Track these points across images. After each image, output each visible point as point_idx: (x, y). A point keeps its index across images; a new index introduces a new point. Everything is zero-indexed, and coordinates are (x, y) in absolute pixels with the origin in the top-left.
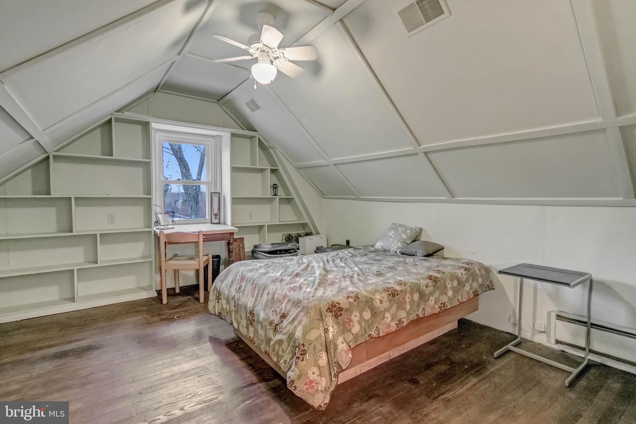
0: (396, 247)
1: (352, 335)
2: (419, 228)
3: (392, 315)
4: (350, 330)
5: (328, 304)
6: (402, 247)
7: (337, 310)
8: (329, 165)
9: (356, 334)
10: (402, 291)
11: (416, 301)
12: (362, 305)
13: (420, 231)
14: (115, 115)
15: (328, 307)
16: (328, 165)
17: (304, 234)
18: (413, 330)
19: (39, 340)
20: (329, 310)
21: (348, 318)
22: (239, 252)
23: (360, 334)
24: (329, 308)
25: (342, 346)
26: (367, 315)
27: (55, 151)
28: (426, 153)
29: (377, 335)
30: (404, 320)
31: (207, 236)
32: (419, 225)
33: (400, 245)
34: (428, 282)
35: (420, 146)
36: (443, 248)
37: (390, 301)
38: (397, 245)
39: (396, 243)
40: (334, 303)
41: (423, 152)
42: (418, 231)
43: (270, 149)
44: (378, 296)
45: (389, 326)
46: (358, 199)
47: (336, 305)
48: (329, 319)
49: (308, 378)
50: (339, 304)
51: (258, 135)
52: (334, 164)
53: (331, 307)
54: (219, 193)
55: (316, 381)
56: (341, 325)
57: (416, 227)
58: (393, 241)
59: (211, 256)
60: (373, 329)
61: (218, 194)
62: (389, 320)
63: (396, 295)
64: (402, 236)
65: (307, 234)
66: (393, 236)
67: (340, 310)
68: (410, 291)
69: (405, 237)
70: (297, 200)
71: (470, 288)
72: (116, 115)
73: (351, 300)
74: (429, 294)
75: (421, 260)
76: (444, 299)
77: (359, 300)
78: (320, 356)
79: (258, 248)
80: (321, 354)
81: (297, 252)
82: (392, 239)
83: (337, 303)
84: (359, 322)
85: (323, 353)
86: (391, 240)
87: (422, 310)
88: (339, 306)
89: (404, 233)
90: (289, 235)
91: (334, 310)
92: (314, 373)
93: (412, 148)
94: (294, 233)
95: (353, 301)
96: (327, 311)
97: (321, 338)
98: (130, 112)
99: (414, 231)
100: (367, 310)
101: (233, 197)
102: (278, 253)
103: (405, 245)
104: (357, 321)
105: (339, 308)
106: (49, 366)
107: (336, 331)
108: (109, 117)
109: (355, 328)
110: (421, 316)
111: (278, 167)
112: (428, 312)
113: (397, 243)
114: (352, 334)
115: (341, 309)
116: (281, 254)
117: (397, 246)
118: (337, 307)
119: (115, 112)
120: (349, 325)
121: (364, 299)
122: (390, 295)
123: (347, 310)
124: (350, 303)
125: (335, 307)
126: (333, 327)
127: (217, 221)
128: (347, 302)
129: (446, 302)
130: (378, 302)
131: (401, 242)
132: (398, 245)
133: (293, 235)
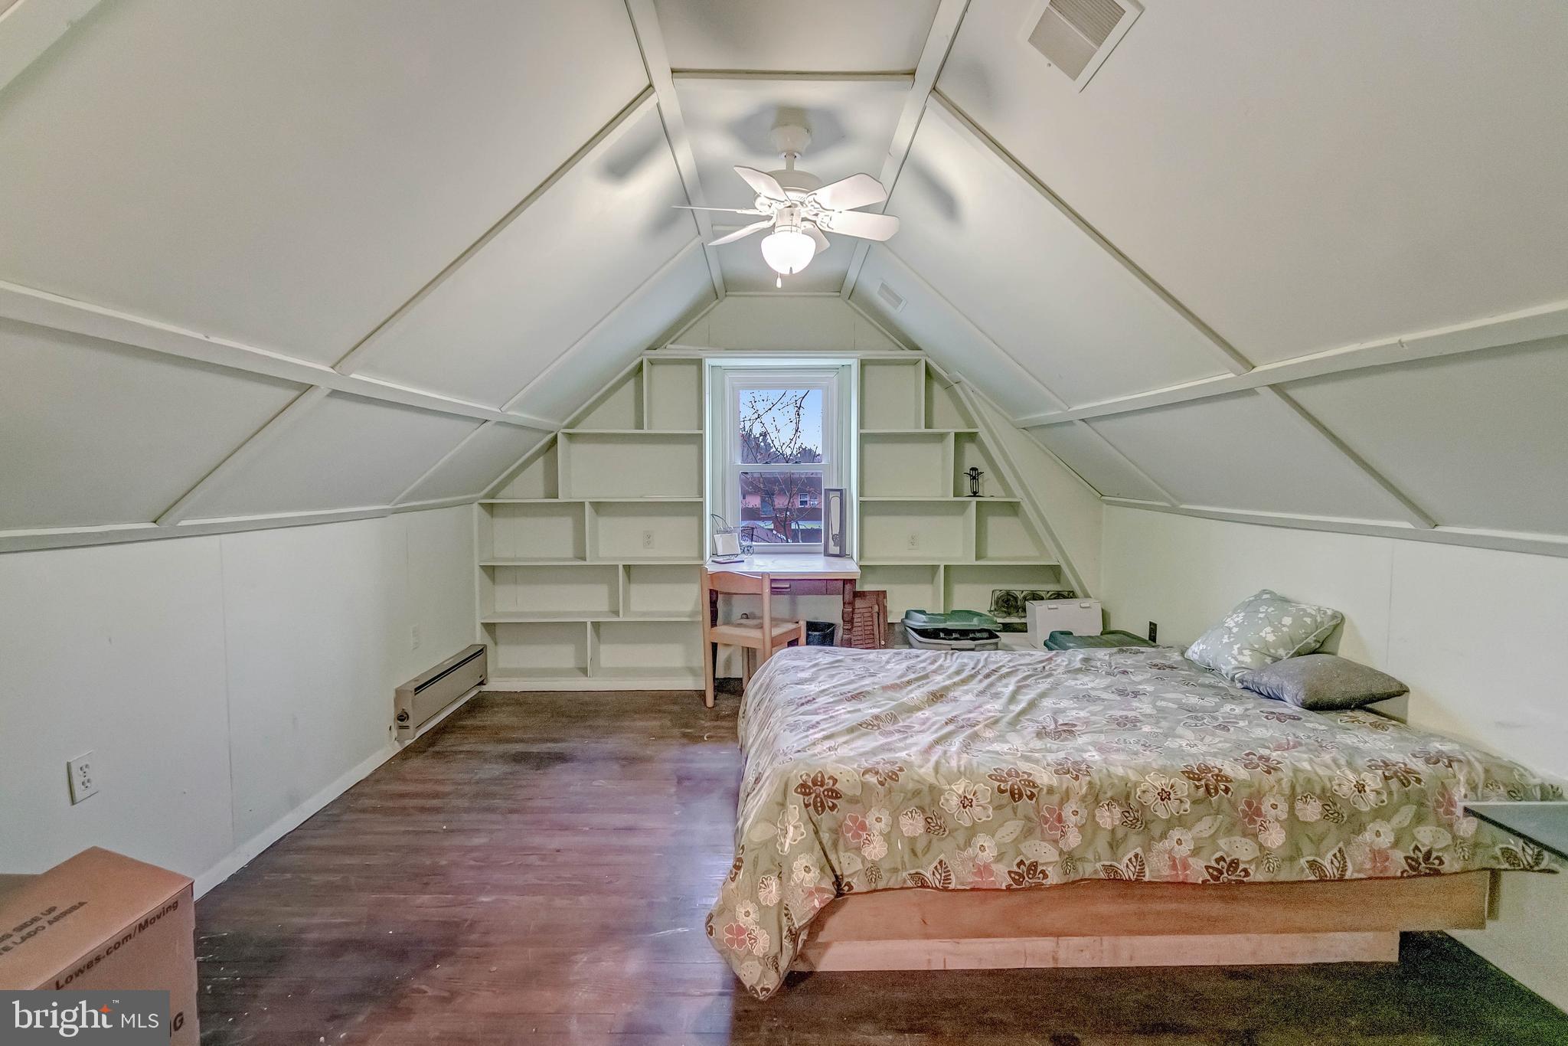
0: (1234, 662)
1: (863, 862)
2: (1329, 612)
3: (998, 845)
4: (858, 849)
5: (807, 774)
6: (1253, 666)
7: (826, 793)
8: (1071, 421)
9: (873, 862)
10: (1051, 791)
11: (1105, 829)
12: (898, 798)
13: (1338, 623)
14: (648, 355)
15: (801, 782)
16: (1070, 423)
17: (1049, 595)
18: (1106, 907)
19: (512, 728)
20: (804, 789)
21: (855, 820)
22: (871, 623)
23: (886, 866)
24: (803, 785)
25: (802, 877)
26: (912, 826)
27: (567, 427)
28: (1277, 388)
29: (940, 882)
30: (1049, 870)
31: (792, 583)
32: (1332, 604)
33: (1247, 658)
34: (1172, 787)
35: (1254, 367)
36: (1402, 691)
37: (999, 808)
38: (1238, 657)
39: (1235, 652)
40: (823, 776)
41: (1270, 386)
42: (1322, 623)
43: (956, 386)
44: (959, 787)
45: (984, 870)
46: (1173, 510)
47: (827, 781)
48: (795, 808)
49: (736, 921)
50: (835, 781)
51: (924, 355)
52: (1083, 420)
53: (810, 784)
54: (840, 491)
55: (751, 934)
56: (826, 830)
57: (1319, 610)
58: (1230, 645)
59: (803, 625)
60: (930, 864)
61: (839, 493)
62: (989, 855)
63: (1025, 796)
64: (1263, 634)
65: (1059, 596)
66: (1235, 630)
67: (834, 795)
68: (1085, 796)
69: (1271, 638)
70: (1026, 506)
71: (1392, 839)
72: (651, 355)
73: (873, 779)
74: (1168, 821)
75: (1267, 717)
76: (1243, 850)
77: (893, 783)
78: (763, 882)
79: (910, 619)
80: (766, 879)
81: (997, 637)
82: (1229, 638)
83: (831, 777)
84: (887, 837)
85: (773, 878)
86: (1225, 640)
87: (1130, 860)
88: (834, 785)
89: (1271, 624)
90: (1008, 593)
91: (818, 791)
92: (747, 914)
93: (1232, 375)
94: (1019, 588)
95: (876, 781)
96: (796, 791)
97: (775, 844)
98: (678, 344)
99: (1308, 620)
100: (911, 812)
101: (862, 499)
102: (942, 635)
103: (1268, 660)
104: (881, 833)
105: (832, 791)
106: (496, 769)
107: (799, 838)
108: (639, 360)
109: (875, 848)
110: (1128, 874)
111: (977, 427)
112: (1157, 868)
113: (1240, 653)
114: (864, 859)
115: (836, 794)
116: (949, 639)
117: (1236, 660)
118: (825, 787)
119: (647, 349)
120: (857, 836)
121: (911, 786)
122: (1002, 791)
123: (853, 801)
124: (864, 785)
125: (822, 786)
126: (795, 827)
127: (836, 550)
128: (858, 779)
129: (1243, 858)
130: (955, 801)
131: (1253, 650)
132: (1240, 658)
133: (1018, 594)
